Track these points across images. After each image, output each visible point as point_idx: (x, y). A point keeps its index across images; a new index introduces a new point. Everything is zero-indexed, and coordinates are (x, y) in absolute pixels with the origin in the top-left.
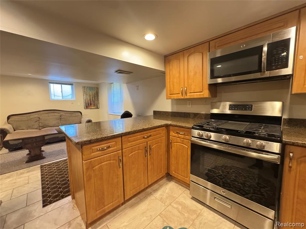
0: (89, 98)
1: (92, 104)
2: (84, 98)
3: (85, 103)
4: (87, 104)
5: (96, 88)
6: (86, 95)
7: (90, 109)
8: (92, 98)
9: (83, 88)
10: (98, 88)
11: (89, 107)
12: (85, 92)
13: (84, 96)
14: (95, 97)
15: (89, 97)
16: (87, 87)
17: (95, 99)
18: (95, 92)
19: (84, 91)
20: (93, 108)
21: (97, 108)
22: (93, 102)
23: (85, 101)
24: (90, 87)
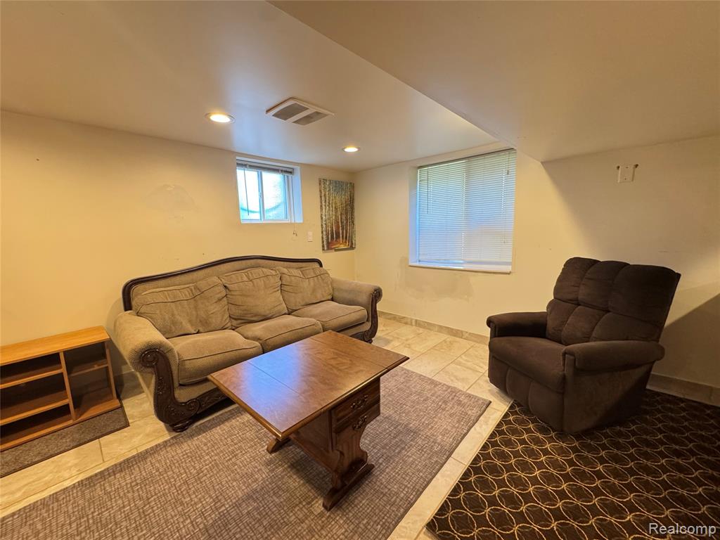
0: (334, 217)
1: (341, 236)
2: (324, 217)
3: (324, 233)
4: (330, 237)
5: (351, 183)
6: (327, 208)
7: (336, 250)
8: (341, 214)
9: (320, 181)
10: (353, 186)
11: (335, 245)
12: (325, 195)
13: (324, 210)
14: (346, 213)
15: (334, 213)
16: (330, 181)
17: (347, 220)
18: (347, 196)
19: (323, 193)
20: (342, 247)
21: (352, 248)
22: (343, 229)
23: (324, 226)
24: (336, 182)
